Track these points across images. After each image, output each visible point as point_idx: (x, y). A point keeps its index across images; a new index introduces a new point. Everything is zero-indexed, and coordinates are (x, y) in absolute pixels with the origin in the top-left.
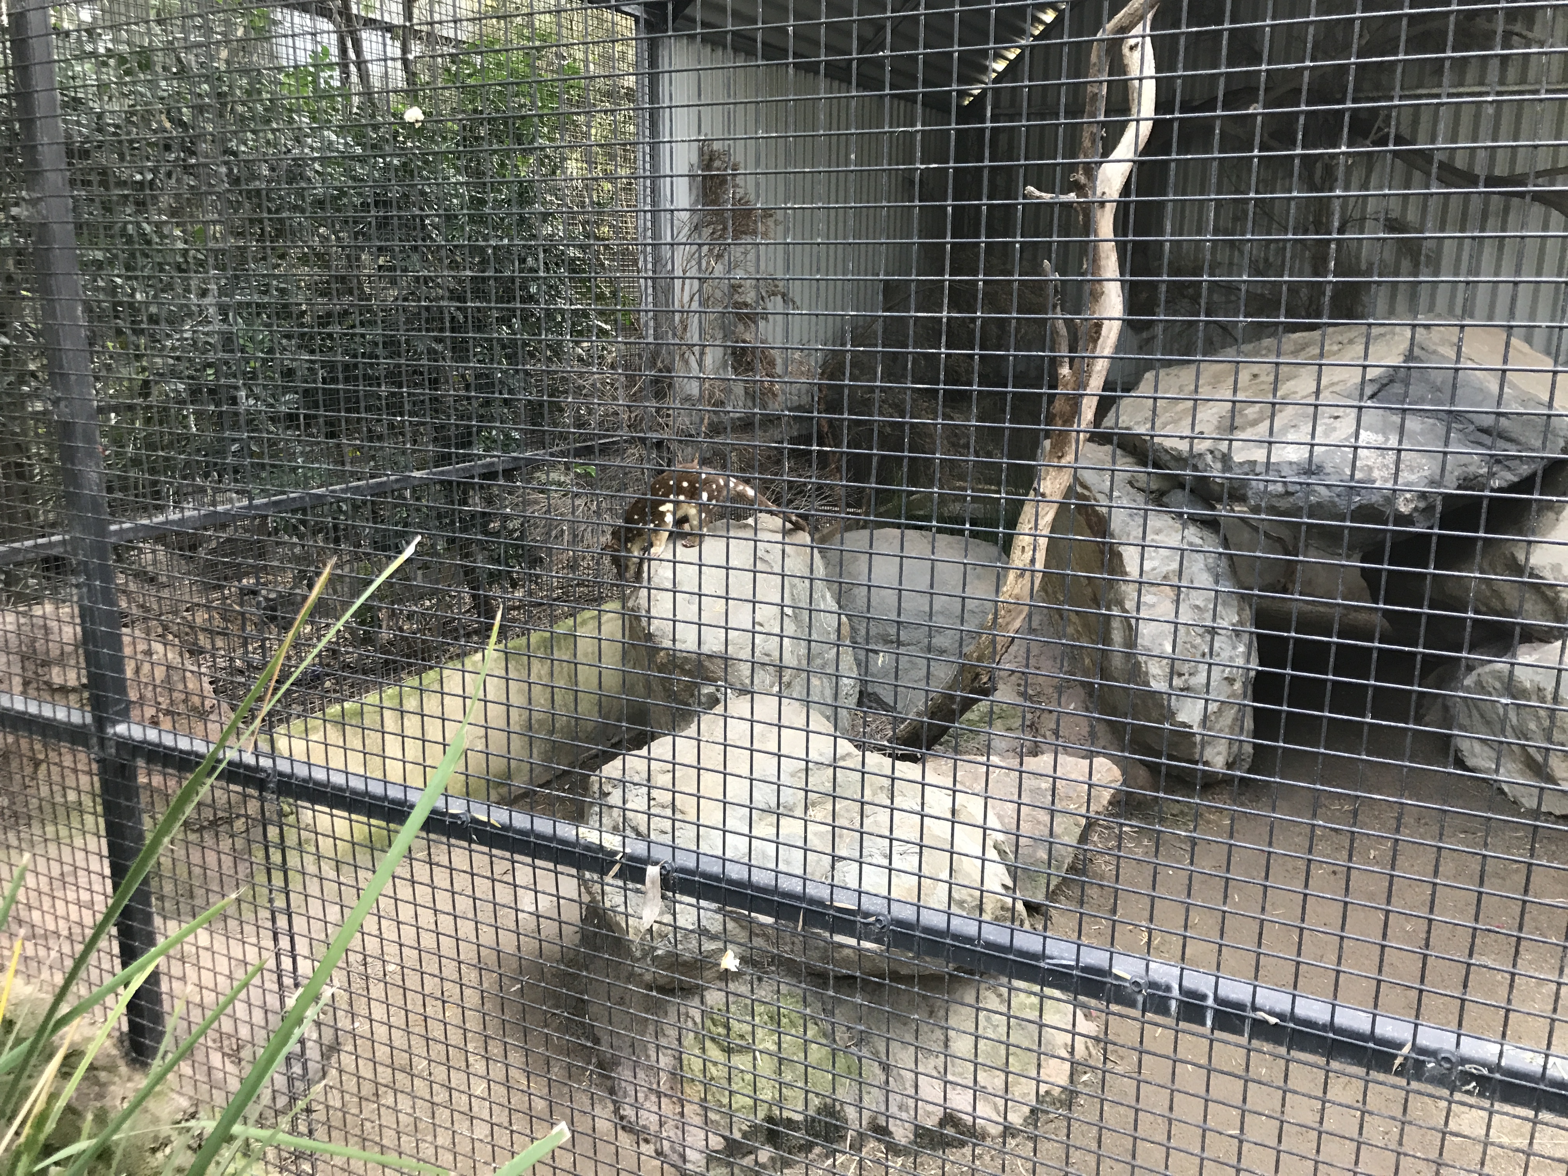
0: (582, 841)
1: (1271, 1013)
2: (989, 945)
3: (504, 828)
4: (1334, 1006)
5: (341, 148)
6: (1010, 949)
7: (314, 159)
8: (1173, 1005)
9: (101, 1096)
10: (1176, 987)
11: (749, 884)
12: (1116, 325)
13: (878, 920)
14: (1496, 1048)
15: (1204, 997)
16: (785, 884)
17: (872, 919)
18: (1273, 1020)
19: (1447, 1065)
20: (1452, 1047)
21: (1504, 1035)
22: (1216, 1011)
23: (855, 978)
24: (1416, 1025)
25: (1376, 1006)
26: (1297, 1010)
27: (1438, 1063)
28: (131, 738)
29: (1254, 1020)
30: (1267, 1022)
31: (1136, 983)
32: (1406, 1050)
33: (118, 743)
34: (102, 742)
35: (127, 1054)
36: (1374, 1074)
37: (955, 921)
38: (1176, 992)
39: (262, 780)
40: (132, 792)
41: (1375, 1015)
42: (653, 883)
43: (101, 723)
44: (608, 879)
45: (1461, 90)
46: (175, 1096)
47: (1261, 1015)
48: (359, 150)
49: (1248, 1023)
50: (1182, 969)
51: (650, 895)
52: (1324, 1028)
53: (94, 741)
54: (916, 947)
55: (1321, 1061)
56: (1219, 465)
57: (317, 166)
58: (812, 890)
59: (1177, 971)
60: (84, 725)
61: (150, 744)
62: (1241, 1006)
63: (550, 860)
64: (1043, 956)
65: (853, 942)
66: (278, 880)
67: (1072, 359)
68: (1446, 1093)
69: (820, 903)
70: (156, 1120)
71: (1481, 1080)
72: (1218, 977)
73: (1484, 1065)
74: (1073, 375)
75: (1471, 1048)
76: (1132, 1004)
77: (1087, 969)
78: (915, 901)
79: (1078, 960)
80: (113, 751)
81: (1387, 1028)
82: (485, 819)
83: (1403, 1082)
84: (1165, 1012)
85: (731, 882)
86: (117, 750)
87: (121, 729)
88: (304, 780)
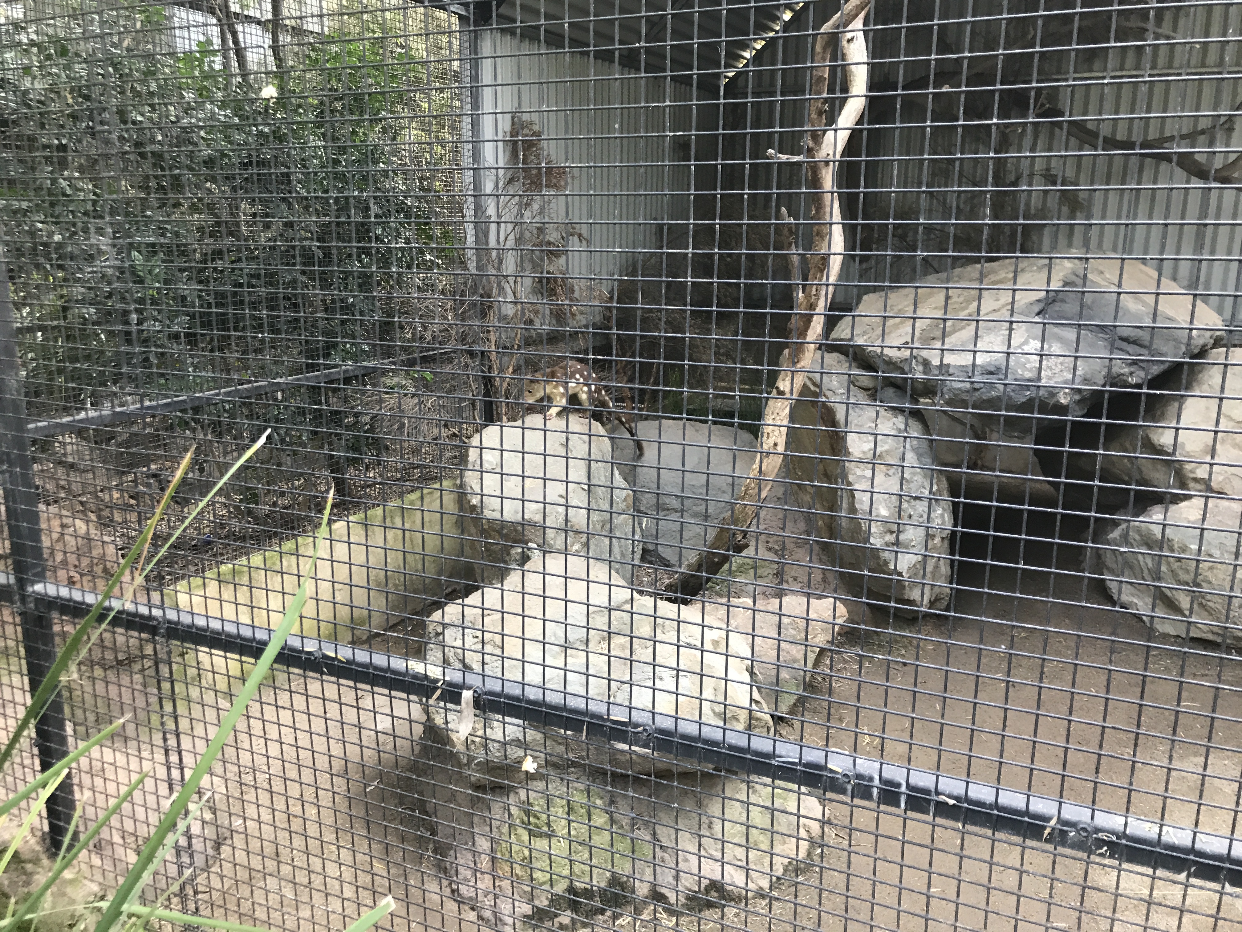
0: (411, 672)
1: (950, 796)
2: (731, 747)
3: (348, 662)
4: (998, 789)
5: (222, 118)
6: (748, 750)
7: (201, 128)
8: (875, 791)
9: (27, 883)
10: (877, 777)
11: (543, 703)
12: (839, 258)
13: (645, 730)
14: (1122, 820)
15: (899, 785)
16: (572, 703)
17: (640, 729)
18: (951, 802)
19: (1085, 834)
20: (1089, 820)
21: (1128, 810)
22: (908, 796)
23: (628, 776)
24: (1060, 803)
25: (1029, 788)
26: (969, 793)
27: (1078, 832)
28: (46, 595)
29: (938, 803)
30: (947, 804)
31: (845, 775)
32: (1053, 822)
33: (36, 599)
34: (24, 599)
35: (48, 850)
36: (1029, 842)
37: (705, 729)
38: (877, 782)
39: (155, 627)
40: (48, 638)
41: (1029, 796)
42: (467, 703)
43: (22, 583)
44: (431, 702)
45: (1124, 73)
46: (86, 882)
47: (942, 798)
48: (236, 120)
49: (932, 804)
50: (881, 764)
51: (465, 713)
52: (990, 807)
53: (17, 597)
54: (674, 750)
55: (989, 832)
56: (921, 368)
57: (202, 133)
58: (593, 707)
59: (877, 765)
60: (9, 585)
61: (62, 599)
62: (927, 792)
63: (386, 688)
64: (773, 755)
65: (626, 747)
66: (168, 707)
67: (804, 286)
68: (1085, 856)
69: (600, 717)
70: (73, 902)
71: (1110, 844)
72: (909, 770)
73: (1113, 833)
74: (805, 298)
75: (1103, 820)
76: (843, 792)
77: (808, 765)
78: (674, 714)
79: (801, 758)
80: (32, 605)
81: (1039, 806)
82: (333, 655)
83: (1050, 847)
84: (869, 797)
85: (529, 702)
86: (36, 605)
87: (39, 587)
88: (188, 626)
